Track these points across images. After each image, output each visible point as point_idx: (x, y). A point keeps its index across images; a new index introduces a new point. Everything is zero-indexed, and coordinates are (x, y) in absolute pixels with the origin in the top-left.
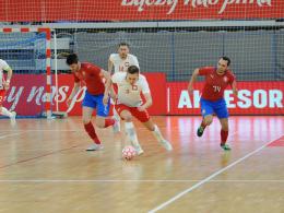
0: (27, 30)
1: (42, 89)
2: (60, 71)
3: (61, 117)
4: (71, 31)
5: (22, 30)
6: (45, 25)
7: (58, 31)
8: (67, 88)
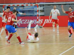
0: (32, 5)
1: (36, 20)
2: (41, 16)
3: (41, 27)
4: (43, 5)
5: (31, 5)
6: (37, 4)
7: (40, 5)
8: (43, 20)
